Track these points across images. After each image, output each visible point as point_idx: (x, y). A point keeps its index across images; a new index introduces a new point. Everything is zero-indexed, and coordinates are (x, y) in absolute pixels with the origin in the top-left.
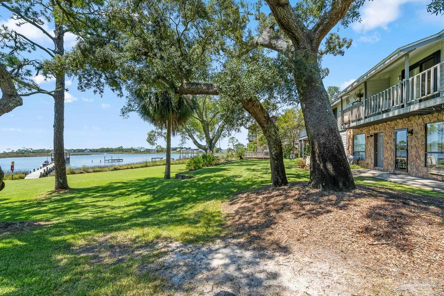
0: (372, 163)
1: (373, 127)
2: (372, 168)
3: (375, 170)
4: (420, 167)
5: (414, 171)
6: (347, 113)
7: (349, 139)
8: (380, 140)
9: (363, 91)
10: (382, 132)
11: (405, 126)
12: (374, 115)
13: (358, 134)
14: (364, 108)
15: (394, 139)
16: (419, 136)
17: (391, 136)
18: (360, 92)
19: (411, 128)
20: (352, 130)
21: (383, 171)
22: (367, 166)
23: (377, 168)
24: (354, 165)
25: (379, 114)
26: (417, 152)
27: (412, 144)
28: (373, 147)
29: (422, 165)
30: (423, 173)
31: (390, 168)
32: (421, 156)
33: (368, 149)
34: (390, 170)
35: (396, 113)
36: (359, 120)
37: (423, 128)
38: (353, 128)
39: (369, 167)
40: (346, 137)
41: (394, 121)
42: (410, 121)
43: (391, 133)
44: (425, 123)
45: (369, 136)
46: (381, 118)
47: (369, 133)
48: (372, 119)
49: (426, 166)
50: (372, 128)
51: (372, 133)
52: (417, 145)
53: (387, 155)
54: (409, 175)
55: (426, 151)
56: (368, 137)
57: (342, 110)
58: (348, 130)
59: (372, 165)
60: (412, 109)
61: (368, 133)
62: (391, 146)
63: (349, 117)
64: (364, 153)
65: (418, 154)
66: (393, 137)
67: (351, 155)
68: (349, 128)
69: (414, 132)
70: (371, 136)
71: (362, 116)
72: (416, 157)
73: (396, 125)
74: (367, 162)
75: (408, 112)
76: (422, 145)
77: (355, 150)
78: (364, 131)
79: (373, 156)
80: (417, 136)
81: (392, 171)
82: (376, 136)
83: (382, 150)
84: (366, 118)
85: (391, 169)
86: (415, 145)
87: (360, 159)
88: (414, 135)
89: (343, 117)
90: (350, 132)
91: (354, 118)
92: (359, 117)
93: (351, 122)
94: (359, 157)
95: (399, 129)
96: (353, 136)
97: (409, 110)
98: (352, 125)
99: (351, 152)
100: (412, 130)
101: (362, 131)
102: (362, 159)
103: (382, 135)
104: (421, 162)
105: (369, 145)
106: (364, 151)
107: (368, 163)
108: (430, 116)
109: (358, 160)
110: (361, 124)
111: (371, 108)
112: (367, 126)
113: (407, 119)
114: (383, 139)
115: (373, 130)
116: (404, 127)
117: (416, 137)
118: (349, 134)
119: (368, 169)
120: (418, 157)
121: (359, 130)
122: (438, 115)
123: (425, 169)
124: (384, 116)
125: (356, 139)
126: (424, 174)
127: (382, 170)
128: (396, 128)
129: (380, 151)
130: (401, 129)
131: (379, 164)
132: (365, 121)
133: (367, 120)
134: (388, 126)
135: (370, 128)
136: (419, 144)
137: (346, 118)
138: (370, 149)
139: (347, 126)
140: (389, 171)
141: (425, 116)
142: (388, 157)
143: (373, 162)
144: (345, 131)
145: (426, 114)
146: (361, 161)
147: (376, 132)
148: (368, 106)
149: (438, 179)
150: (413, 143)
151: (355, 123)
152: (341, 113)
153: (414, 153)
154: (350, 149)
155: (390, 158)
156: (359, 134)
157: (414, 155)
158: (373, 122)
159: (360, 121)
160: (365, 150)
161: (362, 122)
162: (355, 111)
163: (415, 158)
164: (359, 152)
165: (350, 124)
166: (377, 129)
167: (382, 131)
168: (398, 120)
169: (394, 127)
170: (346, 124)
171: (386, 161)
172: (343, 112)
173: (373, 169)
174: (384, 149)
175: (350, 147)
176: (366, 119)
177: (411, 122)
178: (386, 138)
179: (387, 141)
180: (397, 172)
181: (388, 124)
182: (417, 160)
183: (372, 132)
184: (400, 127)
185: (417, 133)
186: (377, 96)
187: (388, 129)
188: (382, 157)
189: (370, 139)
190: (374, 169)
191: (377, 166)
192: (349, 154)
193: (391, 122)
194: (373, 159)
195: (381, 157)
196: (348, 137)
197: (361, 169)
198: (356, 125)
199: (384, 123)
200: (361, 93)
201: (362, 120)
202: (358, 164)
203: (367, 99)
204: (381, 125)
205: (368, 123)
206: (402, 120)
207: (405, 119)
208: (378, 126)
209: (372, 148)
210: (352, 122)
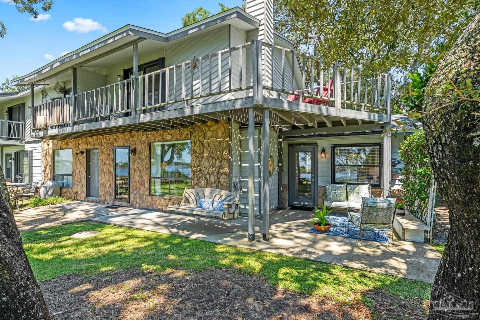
0: (83, 192)
1: (84, 139)
2: (83, 199)
3: (88, 201)
4: (144, 196)
5: (138, 201)
6: (42, 112)
7: (46, 155)
8: (94, 160)
9: (71, 85)
10: (97, 149)
11: (127, 142)
12: (88, 121)
13: (61, 148)
14: (72, 108)
15: (113, 159)
16: (143, 157)
17: (109, 155)
18: (64, 86)
19: (134, 147)
20: (51, 141)
21: (99, 203)
22: (74, 197)
23: (90, 198)
24: (54, 197)
25: (96, 120)
26: (141, 177)
27: (135, 167)
28: (84, 168)
29: (146, 193)
30: (147, 203)
31: (108, 198)
32: (145, 181)
33: (77, 171)
34: (108, 200)
35: (120, 122)
36: (63, 126)
37: (147, 147)
38: (54, 138)
39: (79, 197)
40: (40, 151)
41: (113, 134)
42: (133, 137)
43: (110, 150)
44: (150, 141)
45: (78, 152)
46: (98, 127)
47: (79, 148)
48: (85, 127)
49: (150, 194)
50: (83, 142)
51: (83, 149)
52: (141, 168)
53: (104, 180)
54: (132, 206)
55: (150, 176)
56: (77, 154)
57: (33, 105)
58: (44, 140)
59: (83, 195)
60: (142, 119)
61: (77, 148)
62: (110, 169)
63: (46, 119)
64: (70, 177)
65: (142, 179)
66: (112, 156)
67: (50, 180)
68: (46, 138)
69: (137, 151)
70: (82, 152)
71: (69, 120)
72: (139, 183)
73: (115, 140)
74: (75, 191)
75: (137, 122)
76: (146, 168)
77: (56, 173)
78: (70, 144)
79: (84, 181)
80: (141, 156)
81: (111, 203)
82: (88, 152)
83: (97, 172)
84: (75, 123)
85: (110, 199)
86: (139, 168)
87: (65, 186)
88: (137, 155)
89: (34, 118)
90: (48, 145)
91: (55, 122)
92: (63, 120)
93: (49, 128)
94: (63, 183)
95: (119, 146)
96: (54, 151)
97: (138, 120)
98: (51, 132)
99: (49, 175)
100: (135, 148)
101: (67, 144)
102: (68, 186)
103: (97, 153)
104: (145, 189)
105: (78, 165)
106: (71, 173)
107: (77, 193)
108: (155, 133)
109: (61, 188)
110: (67, 132)
111: (83, 111)
112: (75, 138)
113: (129, 135)
114: (98, 158)
115: (85, 144)
116: (126, 144)
117: (140, 158)
118: (46, 147)
119: (77, 200)
120: (142, 184)
121: (63, 143)
122: (163, 134)
123: (150, 199)
124: (104, 125)
125: (58, 155)
126: (149, 204)
127: (98, 201)
128: (115, 144)
129: (94, 174)
130: (122, 146)
131: (92, 192)
132: (73, 129)
133: (77, 128)
134: (105, 140)
135: (80, 142)
136: (142, 167)
137: (41, 119)
138: (79, 171)
139: (41, 134)
140: (106, 203)
141: (149, 133)
142: (106, 183)
143: (84, 190)
144: (39, 142)
145: (152, 131)
146: (67, 189)
147: (89, 147)
148: (79, 106)
149: (164, 209)
150: (136, 165)
151: (57, 129)
152: (30, 110)
153: (137, 178)
154: (47, 170)
155: (109, 184)
156: (63, 149)
157: (137, 181)
158: (86, 131)
159: (64, 129)
160: (73, 172)
161: (68, 130)
162: (56, 110)
163: (138, 185)
164: (63, 175)
165: (47, 130)
166: (90, 143)
167: (98, 147)
168: (118, 134)
169: (113, 143)
170: (40, 130)
171: (102, 188)
172: (35, 110)
173: (84, 201)
174: (100, 172)
175: (48, 167)
176: (75, 127)
177: (134, 139)
178: (102, 158)
179: (104, 161)
180: (118, 203)
181: (105, 138)
182: (141, 187)
183: (83, 147)
184: (121, 144)
185: (140, 153)
186: (92, 92)
187: (105, 145)
188: (97, 183)
189: (80, 158)
190: (86, 200)
191: (89, 196)
192: (46, 179)
193: (110, 136)
194: (84, 185)
195: (95, 183)
196: (45, 152)
197: (66, 203)
198: (57, 133)
199: (100, 136)
200: (67, 88)
201: (67, 126)
202: (61, 194)
203: (77, 95)
204: (95, 138)
205: (78, 133)
206: (123, 134)
207: (127, 133)
208: (91, 140)
209: (83, 170)
210: (52, 127)
